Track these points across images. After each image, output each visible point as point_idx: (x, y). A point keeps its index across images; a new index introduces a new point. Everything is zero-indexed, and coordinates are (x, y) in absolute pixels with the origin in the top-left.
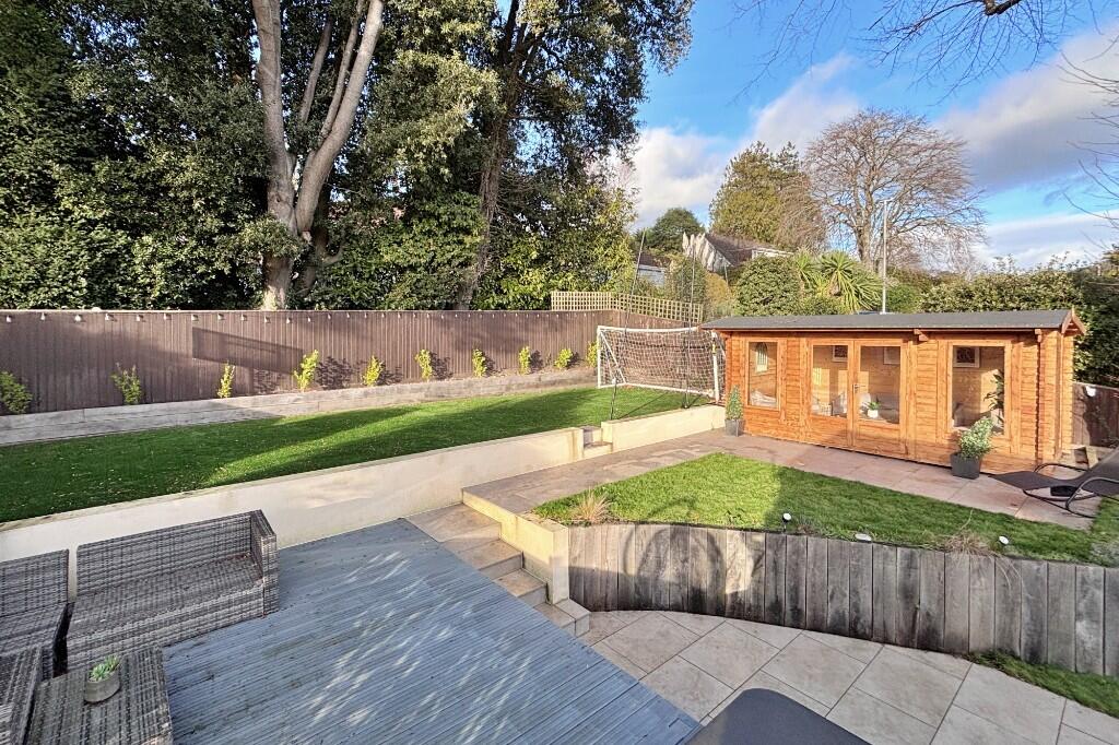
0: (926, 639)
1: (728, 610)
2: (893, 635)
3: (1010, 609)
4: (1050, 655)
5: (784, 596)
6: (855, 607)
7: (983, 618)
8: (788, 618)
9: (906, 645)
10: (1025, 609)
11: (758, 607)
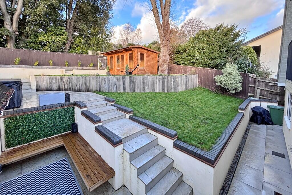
0: (88, 90)
1: (64, 90)
2: (84, 91)
3: (97, 84)
4: (101, 90)
5: (71, 86)
6: (79, 87)
7: (94, 86)
8: (72, 90)
9: (86, 92)
10: (98, 83)
11: (67, 89)
